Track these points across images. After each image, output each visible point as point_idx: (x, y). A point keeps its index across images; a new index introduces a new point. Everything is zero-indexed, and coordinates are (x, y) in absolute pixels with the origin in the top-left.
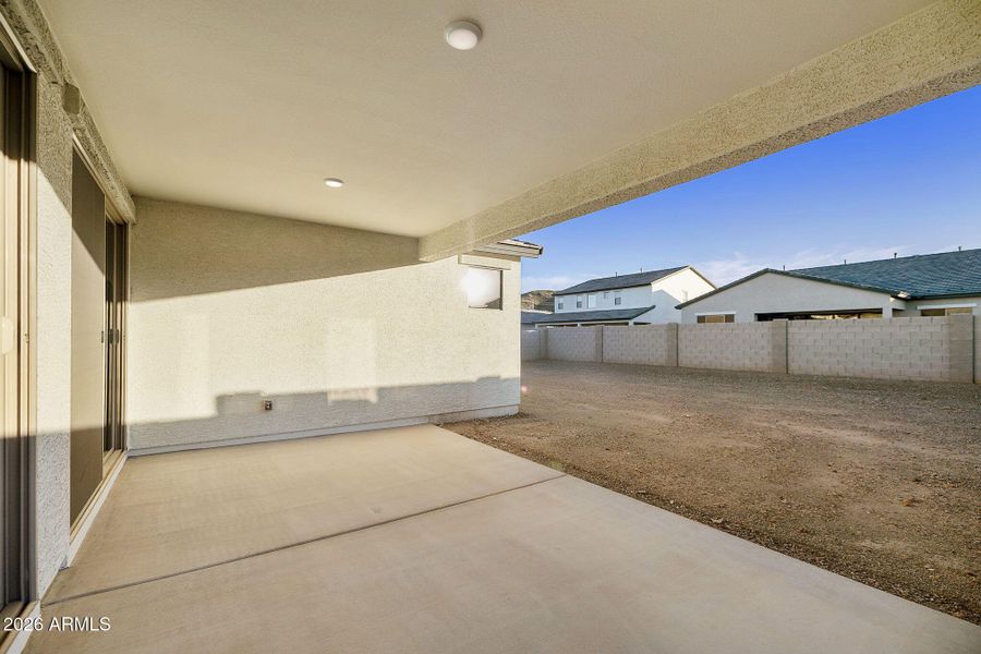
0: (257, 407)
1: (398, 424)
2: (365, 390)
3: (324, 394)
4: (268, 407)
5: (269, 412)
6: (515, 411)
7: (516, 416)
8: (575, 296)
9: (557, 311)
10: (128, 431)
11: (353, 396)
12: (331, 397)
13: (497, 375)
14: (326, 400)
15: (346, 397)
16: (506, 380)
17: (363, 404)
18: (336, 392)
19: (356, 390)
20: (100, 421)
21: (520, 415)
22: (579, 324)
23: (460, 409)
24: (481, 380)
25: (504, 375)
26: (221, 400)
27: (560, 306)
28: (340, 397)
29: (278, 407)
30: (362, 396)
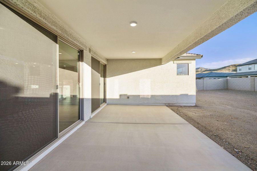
0: (126, 97)
1: (156, 104)
2: (148, 96)
3: (139, 96)
4: (128, 98)
5: (128, 99)
6: (194, 105)
7: (194, 106)
8: (247, 66)
9: (238, 71)
10: (107, 99)
11: (145, 97)
12: (141, 97)
13: (187, 93)
14: (139, 97)
15: (144, 97)
16: (190, 95)
17: (147, 99)
18: (142, 95)
19: (146, 96)
20: (103, 98)
21: (196, 106)
22: (249, 76)
23: (174, 102)
24: (181, 95)
25: (189, 94)
26: (120, 95)
27: (240, 70)
28: (142, 97)
29: (130, 98)
30: (148, 97)
